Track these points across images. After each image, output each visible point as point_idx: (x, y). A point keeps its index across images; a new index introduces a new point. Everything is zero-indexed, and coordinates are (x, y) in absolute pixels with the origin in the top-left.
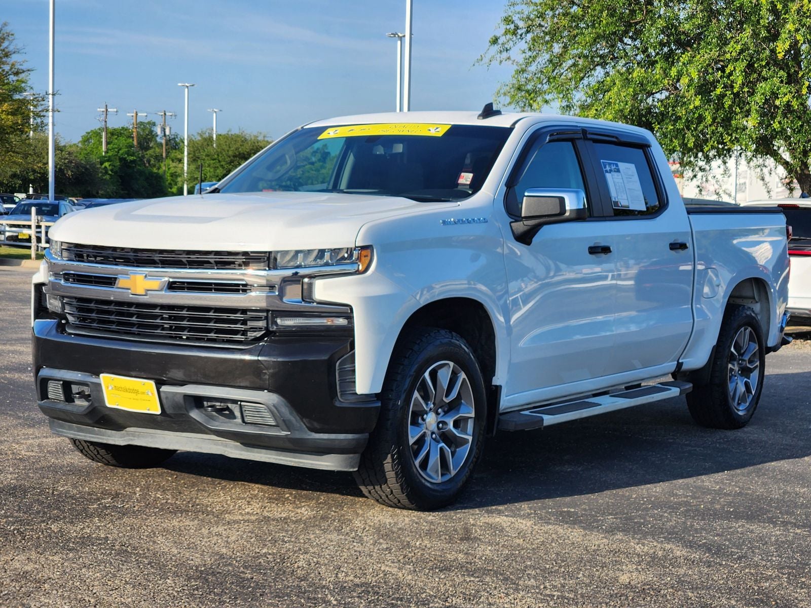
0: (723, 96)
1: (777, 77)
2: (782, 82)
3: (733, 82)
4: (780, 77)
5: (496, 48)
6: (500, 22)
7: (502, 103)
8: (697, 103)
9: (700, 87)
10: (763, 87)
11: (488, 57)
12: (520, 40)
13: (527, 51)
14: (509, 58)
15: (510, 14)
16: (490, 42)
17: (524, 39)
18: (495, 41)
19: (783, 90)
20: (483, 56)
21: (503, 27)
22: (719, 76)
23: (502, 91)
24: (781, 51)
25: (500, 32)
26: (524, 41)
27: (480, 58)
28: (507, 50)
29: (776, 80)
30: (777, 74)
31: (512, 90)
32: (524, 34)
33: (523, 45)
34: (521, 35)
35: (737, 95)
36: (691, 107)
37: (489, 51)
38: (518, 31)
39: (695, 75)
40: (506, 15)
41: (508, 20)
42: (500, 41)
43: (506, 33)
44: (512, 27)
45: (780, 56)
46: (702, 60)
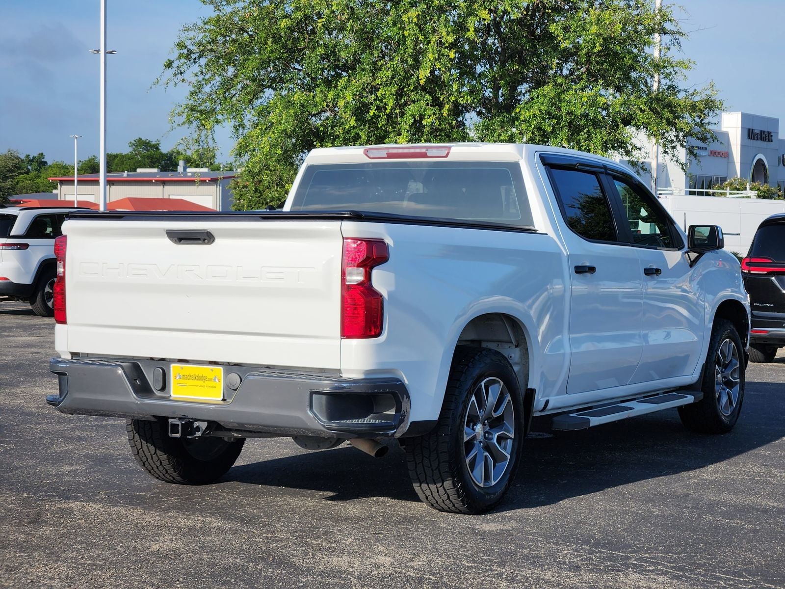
0: (376, 116)
1: (424, 100)
2: (428, 104)
3: (386, 104)
4: (426, 100)
5: (171, 71)
6: (173, 47)
7: (177, 123)
8: (353, 123)
9: (357, 109)
10: (412, 109)
11: (164, 80)
12: (193, 64)
13: (199, 74)
14: (183, 81)
15: (183, 40)
16: (165, 65)
17: (198, 63)
18: (169, 65)
19: (428, 112)
20: (159, 79)
21: (177, 53)
22: (373, 99)
23: (177, 112)
24: (422, 77)
25: (174, 56)
26: (197, 65)
27: (156, 81)
28: (181, 73)
29: (423, 104)
30: (424, 98)
31: (186, 110)
32: (197, 59)
33: (196, 68)
34: (195, 59)
35: (389, 117)
36: (347, 127)
37: (164, 74)
38: (192, 55)
39: (350, 98)
40: (179, 40)
41: (181, 45)
42: (175, 65)
43: (179, 58)
44: (186, 52)
45: (422, 82)
46: (357, 84)
